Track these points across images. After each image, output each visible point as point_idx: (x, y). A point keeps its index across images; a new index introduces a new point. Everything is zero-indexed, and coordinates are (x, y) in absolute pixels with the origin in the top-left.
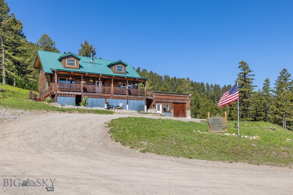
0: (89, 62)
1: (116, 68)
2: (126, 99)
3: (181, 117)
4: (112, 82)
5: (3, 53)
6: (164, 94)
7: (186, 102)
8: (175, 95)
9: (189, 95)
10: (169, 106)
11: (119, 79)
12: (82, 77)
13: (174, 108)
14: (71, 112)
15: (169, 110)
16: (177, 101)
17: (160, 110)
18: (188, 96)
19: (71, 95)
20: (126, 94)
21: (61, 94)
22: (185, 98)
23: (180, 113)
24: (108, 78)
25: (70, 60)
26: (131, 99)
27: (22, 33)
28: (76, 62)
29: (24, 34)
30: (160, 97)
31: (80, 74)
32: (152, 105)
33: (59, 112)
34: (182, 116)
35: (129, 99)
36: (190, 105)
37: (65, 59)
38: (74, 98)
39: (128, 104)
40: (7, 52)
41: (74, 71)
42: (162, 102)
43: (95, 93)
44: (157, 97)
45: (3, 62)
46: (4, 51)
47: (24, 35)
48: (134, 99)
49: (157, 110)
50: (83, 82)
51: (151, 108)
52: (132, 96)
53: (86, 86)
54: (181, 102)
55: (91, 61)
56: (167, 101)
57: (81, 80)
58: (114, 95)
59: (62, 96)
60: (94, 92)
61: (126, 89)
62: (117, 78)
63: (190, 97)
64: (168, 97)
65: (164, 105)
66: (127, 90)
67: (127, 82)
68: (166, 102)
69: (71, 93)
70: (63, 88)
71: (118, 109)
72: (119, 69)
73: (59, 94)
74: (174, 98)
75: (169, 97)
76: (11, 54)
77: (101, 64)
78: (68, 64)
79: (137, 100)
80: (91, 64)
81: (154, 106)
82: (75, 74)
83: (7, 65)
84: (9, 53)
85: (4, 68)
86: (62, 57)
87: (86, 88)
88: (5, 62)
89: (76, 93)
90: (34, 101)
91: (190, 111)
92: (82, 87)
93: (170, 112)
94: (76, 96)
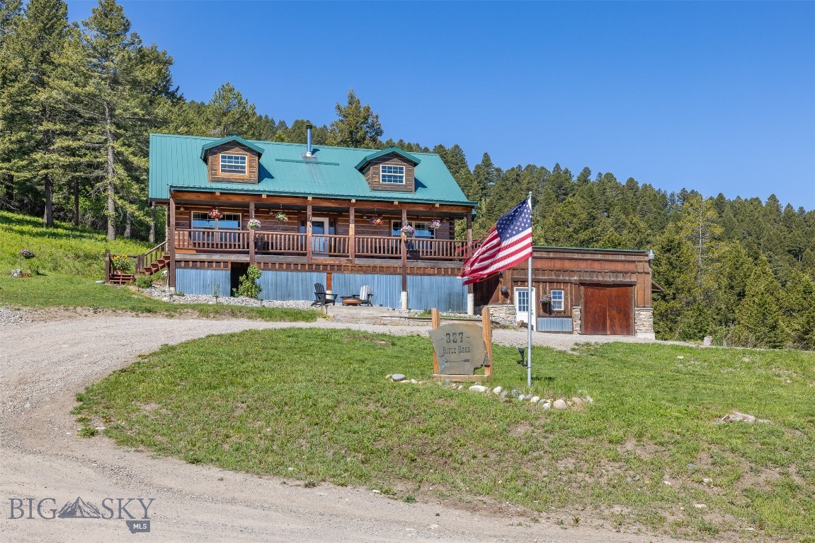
0: (300, 159)
1: (381, 174)
2: (399, 274)
3: (614, 333)
4: (352, 217)
5: (110, 151)
6: (545, 255)
7: (634, 278)
8: (588, 256)
9: (647, 255)
10: (566, 295)
11: (376, 207)
12: (252, 207)
13: (586, 303)
14: (173, 313)
15: (562, 309)
16: (595, 279)
17: (530, 309)
18: (641, 258)
19: (218, 262)
20: (400, 258)
21: (187, 262)
22: (630, 267)
23: (608, 323)
24: (337, 205)
25: (230, 158)
26: (417, 274)
27: (172, 89)
28: (250, 161)
29: (177, 89)
31: (247, 199)
32: (500, 293)
33: (134, 313)
34: (617, 328)
35: (408, 271)
36: (649, 290)
37: (215, 153)
38: (227, 273)
39: (404, 289)
40: (118, 145)
41: (224, 189)
42: (538, 281)
45: (110, 176)
46: (112, 144)
47: (178, 94)
48: (427, 271)
49: (517, 308)
50: (253, 222)
51: (496, 301)
52: (420, 264)
53: (264, 234)
54: (612, 279)
55: (309, 154)
56: (559, 276)
57: (248, 217)
58: (357, 261)
59: (191, 265)
60: (291, 251)
61: (401, 240)
62: (368, 207)
63: (649, 261)
64: (558, 264)
65: (545, 293)
66: (403, 243)
67: (404, 215)
68: (551, 282)
69: (216, 257)
70: (206, 242)
71: (348, 304)
72: (389, 176)
73: (181, 261)
74: (583, 265)
75: (567, 265)
76: (127, 152)
77: (338, 165)
78: (222, 171)
79: (439, 274)
80: (303, 164)
81: (506, 294)
82: (230, 197)
83: (118, 182)
84: (123, 149)
85: (110, 192)
86: (206, 151)
87: (266, 239)
88: (114, 174)
89: (234, 258)
90: (109, 284)
91: (650, 313)
92: (252, 238)
93: (566, 315)
94: (232, 268)
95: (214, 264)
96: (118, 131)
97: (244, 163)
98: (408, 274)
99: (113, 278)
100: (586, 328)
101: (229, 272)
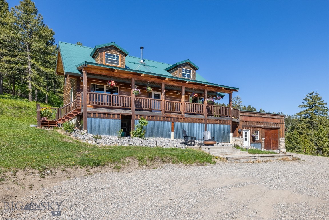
0: (139, 63)
1: (182, 72)
2: (204, 123)
4: (183, 92)
5: (29, 63)
7: (279, 126)
8: (266, 116)
9: (284, 116)
10: (260, 133)
11: (194, 87)
12: (133, 81)
13: (265, 137)
15: (258, 139)
16: (268, 126)
17: (247, 139)
18: (282, 117)
19: (114, 114)
20: (203, 115)
21: (95, 113)
23: (272, 144)
24: (177, 85)
25: (111, 55)
26: (211, 123)
28: (121, 59)
30: (248, 119)
31: (131, 76)
32: (237, 132)
34: (274, 147)
35: (208, 122)
36: (284, 131)
37: (102, 52)
38: (120, 121)
40: (33, 61)
41: (120, 69)
42: (251, 127)
43: (151, 111)
44: (244, 118)
45: (29, 74)
46: (30, 61)
48: (215, 122)
49: (243, 139)
51: (235, 136)
52: (212, 118)
53: (140, 99)
54: (273, 126)
55: (142, 62)
56: (257, 125)
57: (131, 88)
58: (186, 116)
59: (97, 116)
60: (149, 109)
61: (204, 105)
62: (190, 87)
64: (257, 120)
65: (253, 132)
66: (205, 107)
69: (113, 111)
70: (97, 101)
71: (208, 144)
72: (185, 74)
73: (91, 113)
74: (265, 120)
75: (260, 120)
77: (157, 67)
78: (107, 62)
80: (142, 66)
83: (33, 77)
84: (36, 63)
85: (30, 81)
86: (97, 49)
87: (140, 102)
88: (31, 73)
89: (123, 112)
90: (40, 128)
91: (284, 141)
92: (133, 101)
93: (259, 142)
94: (122, 118)
95: (111, 116)
96: (33, 55)
97: (118, 59)
98: (207, 123)
99: (43, 123)
101: (121, 120)
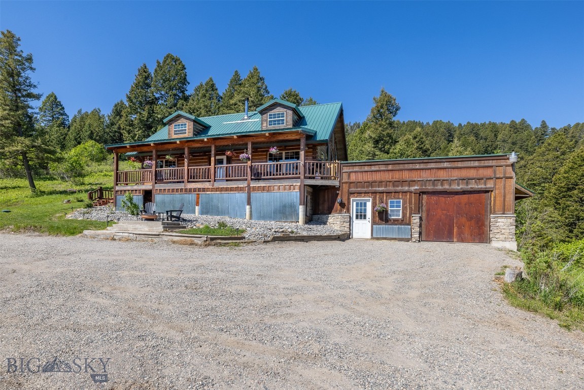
3: (462, 240)
6: (383, 168)
7: (490, 185)
9: (509, 159)
10: (405, 203)
13: (427, 211)
15: (400, 217)
16: (439, 187)
17: (367, 217)
18: (502, 163)
22: (488, 172)
23: (455, 230)
28: (189, 126)
32: (338, 205)
34: (467, 235)
36: (512, 196)
39: (249, 203)
44: (354, 177)
49: (354, 217)
51: (336, 211)
54: (461, 187)
56: (397, 187)
61: (247, 166)
63: (512, 165)
64: (397, 176)
65: (381, 202)
67: (249, 147)
68: (389, 193)
74: (425, 175)
75: (406, 175)
81: (343, 205)
97: (186, 127)
100: (428, 235)
